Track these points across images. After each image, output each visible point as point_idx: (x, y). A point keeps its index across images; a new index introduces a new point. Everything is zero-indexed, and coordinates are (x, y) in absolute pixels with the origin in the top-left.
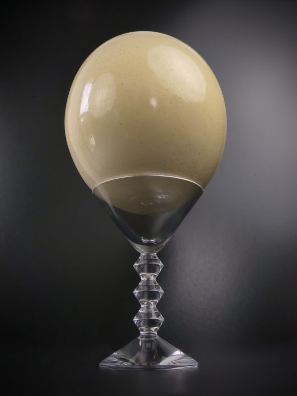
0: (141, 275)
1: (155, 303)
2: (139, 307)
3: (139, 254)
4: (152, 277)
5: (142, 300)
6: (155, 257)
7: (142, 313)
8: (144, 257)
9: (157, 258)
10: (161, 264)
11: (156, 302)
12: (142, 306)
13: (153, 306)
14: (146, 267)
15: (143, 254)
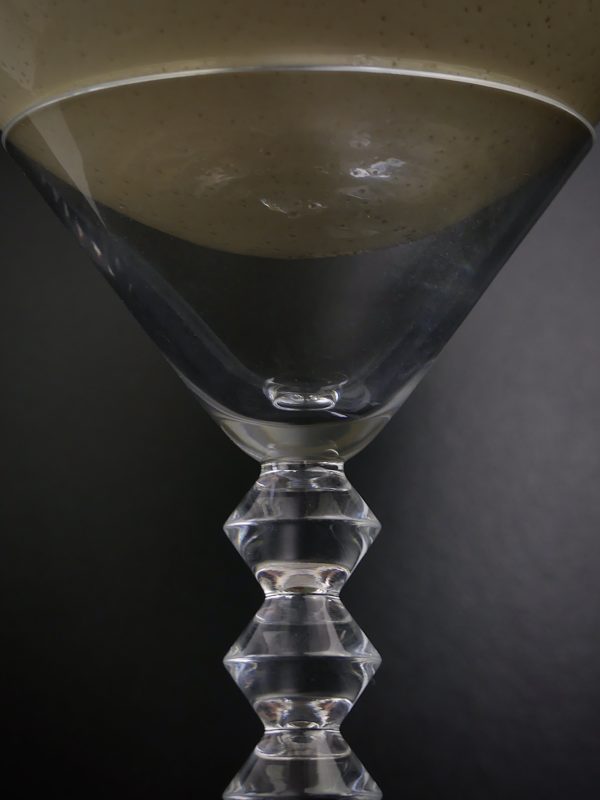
0: (264, 574)
1: (334, 713)
2: (258, 734)
3: (253, 468)
4: (323, 585)
5: (268, 699)
6: (335, 481)
7: (269, 762)
8: (282, 481)
9: (347, 487)
10: (365, 519)
11: (342, 706)
12: (269, 729)
13: (324, 728)
14: (289, 535)
15: (274, 469)
